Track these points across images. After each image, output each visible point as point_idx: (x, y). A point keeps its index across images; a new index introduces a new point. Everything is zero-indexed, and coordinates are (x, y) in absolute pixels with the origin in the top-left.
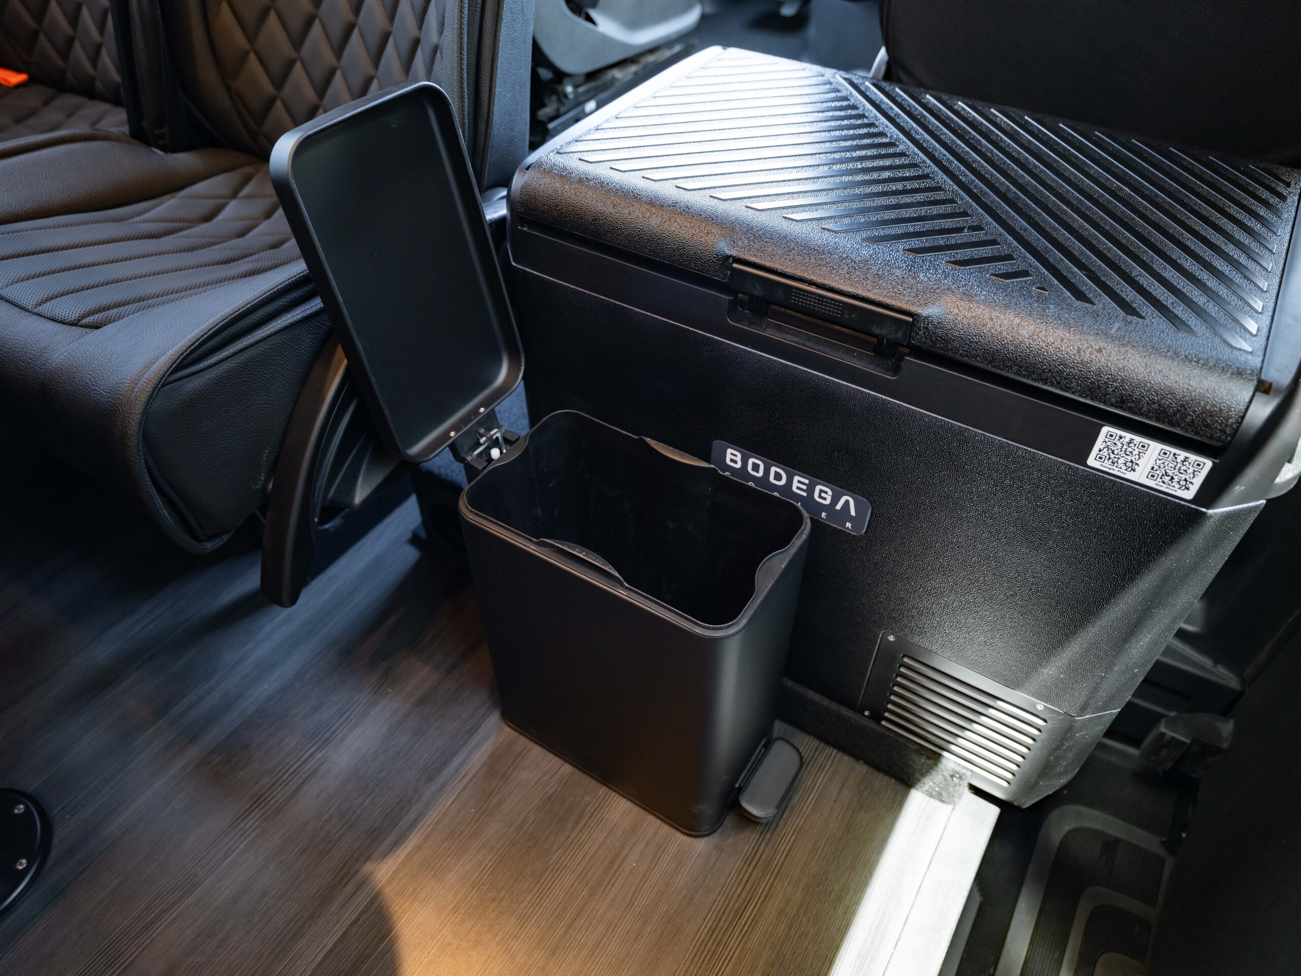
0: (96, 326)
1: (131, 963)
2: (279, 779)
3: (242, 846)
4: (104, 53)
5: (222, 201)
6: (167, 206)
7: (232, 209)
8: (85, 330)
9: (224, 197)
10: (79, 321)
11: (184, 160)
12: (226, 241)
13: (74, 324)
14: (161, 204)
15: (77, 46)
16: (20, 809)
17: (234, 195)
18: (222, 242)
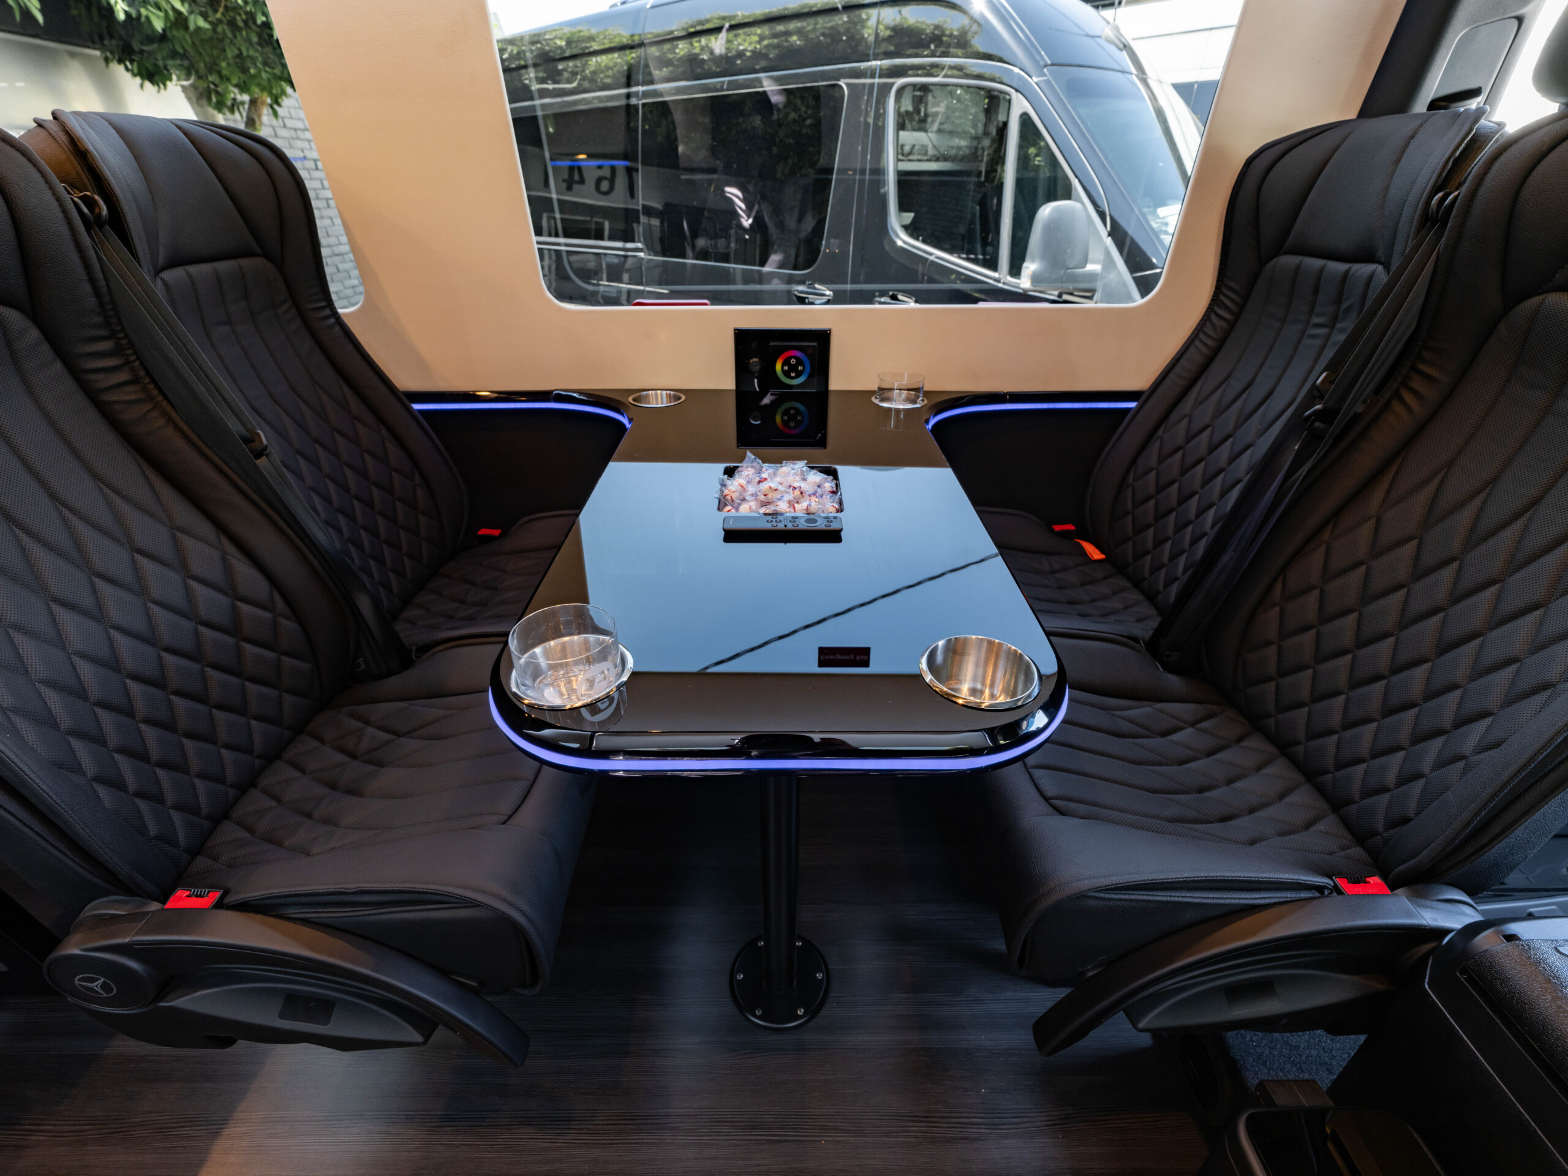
0: (1061, 812)
1: (804, 1141)
2: (948, 1117)
3: (900, 1139)
4: (1176, 585)
5: (1181, 724)
6: (1142, 711)
7: (1186, 735)
8: (1051, 810)
9: (1186, 722)
10: (1050, 799)
11: (1173, 682)
12: (1171, 765)
13: (1046, 799)
14: (1139, 707)
15: (1149, 558)
16: (819, 976)
17: (1193, 724)
18: (1167, 765)
